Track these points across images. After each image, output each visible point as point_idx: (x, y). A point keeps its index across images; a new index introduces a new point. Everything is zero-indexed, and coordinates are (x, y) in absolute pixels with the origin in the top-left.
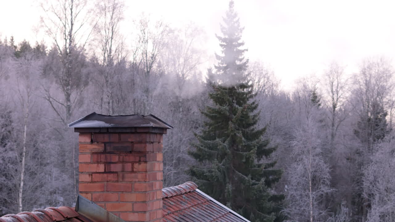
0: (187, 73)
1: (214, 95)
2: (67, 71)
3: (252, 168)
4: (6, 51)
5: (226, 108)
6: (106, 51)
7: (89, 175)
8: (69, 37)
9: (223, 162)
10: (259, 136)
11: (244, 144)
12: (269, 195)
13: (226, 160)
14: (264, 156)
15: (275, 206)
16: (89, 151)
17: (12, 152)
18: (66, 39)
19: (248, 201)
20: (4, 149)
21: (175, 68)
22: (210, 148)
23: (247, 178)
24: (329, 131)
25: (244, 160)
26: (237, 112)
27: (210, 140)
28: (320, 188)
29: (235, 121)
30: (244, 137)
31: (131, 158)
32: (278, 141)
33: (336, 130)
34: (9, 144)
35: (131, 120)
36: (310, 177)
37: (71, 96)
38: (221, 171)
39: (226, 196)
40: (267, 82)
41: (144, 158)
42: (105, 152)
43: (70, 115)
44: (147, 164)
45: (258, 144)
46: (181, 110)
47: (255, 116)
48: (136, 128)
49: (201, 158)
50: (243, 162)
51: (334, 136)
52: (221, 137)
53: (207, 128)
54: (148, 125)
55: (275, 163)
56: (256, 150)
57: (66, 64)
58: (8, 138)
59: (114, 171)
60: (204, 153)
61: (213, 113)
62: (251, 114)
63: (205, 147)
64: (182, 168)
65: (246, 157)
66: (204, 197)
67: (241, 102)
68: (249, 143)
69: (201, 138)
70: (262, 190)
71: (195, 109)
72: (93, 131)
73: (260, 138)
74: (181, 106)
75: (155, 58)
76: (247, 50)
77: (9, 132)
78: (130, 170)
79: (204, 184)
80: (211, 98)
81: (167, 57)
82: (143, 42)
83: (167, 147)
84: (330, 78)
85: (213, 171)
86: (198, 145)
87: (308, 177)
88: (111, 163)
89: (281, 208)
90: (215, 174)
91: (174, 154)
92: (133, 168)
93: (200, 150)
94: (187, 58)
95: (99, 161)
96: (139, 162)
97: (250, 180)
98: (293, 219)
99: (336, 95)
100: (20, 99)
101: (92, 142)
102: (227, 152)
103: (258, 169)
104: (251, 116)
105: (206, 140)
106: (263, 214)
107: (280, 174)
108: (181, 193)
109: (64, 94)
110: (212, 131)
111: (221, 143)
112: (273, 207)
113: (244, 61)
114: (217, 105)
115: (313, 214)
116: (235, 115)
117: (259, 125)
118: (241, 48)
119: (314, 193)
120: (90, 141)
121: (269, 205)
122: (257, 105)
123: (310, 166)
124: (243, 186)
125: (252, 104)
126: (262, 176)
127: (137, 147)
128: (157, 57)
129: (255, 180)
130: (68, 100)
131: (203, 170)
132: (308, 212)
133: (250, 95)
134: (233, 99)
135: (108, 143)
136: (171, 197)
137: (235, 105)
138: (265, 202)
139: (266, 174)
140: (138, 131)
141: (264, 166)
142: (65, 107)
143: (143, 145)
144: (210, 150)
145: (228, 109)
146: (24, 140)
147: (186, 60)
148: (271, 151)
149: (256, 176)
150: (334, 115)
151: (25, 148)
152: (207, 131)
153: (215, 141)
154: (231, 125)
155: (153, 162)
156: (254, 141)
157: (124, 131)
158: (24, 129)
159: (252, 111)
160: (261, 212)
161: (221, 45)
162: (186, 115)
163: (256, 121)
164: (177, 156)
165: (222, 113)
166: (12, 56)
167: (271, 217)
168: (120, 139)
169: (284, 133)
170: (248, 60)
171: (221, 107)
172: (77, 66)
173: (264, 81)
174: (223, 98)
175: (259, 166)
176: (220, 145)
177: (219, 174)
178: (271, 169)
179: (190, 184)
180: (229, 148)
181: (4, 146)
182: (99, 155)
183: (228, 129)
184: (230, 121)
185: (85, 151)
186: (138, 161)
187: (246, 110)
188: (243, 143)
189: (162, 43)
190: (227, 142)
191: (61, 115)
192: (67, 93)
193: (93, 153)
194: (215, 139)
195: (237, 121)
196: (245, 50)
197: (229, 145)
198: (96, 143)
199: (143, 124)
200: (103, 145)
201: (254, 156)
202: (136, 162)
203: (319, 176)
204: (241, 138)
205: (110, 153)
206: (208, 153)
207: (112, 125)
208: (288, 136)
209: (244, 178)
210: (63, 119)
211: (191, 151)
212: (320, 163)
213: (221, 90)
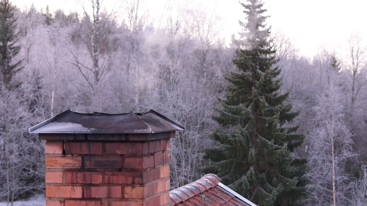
0: (211, 39)
1: (238, 60)
2: (95, 38)
3: (275, 133)
4: (38, 19)
5: (249, 73)
6: (132, 19)
7: (61, 202)
8: (97, 5)
9: (246, 127)
10: (282, 101)
11: (267, 109)
12: (292, 160)
13: (249, 124)
14: (286, 121)
15: (298, 170)
16: (60, 167)
17: (40, 117)
18: (94, 6)
19: (271, 165)
20: (32, 114)
21: (199, 34)
22: (233, 113)
23: (269, 143)
24: (350, 95)
25: (267, 125)
26: (260, 78)
27: (234, 105)
28: (343, 153)
29: (258, 87)
30: (267, 103)
31: (121, 179)
32: (300, 105)
33: (356, 94)
34: (37, 109)
35: (122, 122)
36: (332, 142)
37: (98, 62)
38: (245, 136)
39: (249, 160)
40: (288, 48)
41: (140, 179)
42: (83, 169)
43: (98, 80)
44: (145, 188)
45: (281, 109)
46: (205, 74)
47: (278, 81)
48: (127, 135)
49: (224, 122)
50: (267, 127)
51: (354, 99)
52: (245, 102)
53: (230, 94)
54: (145, 131)
55: (298, 127)
56: (279, 115)
57: (94, 30)
58: (36, 104)
59: (97, 197)
60: (228, 118)
61: (237, 79)
62: (274, 80)
63: (228, 112)
64: (206, 132)
65: (269, 122)
66: (227, 194)
67: (264, 67)
68: (272, 108)
69: (225, 103)
70: (285, 154)
71: (219, 74)
72: (65, 138)
73: (282, 103)
74: (205, 71)
75: (180, 25)
76: (270, 17)
77: (37, 97)
78: (119, 196)
79: (227, 148)
80: (234, 64)
81: (192, 23)
82: (168, 9)
83: (192, 112)
84: (350, 43)
85: (236, 136)
86: (221, 110)
87: (331, 142)
88: (91, 185)
89: (304, 172)
90: (239, 139)
91: (198, 118)
92: (123, 193)
93: (223, 115)
94: (211, 24)
95: (75, 182)
96: (133, 185)
97: (273, 144)
98: (316, 184)
99: (356, 60)
100: (47, 66)
101: (64, 153)
102: (250, 117)
103: (281, 133)
104: (274, 81)
105: (230, 105)
106: (286, 178)
107: (303, 139)
108: (200, 192)
109: (92, 60)
110: (235, 96)
111: (245, 108)
112: (296, 171)
113: (267, 27)
114: (240, 70)
115: (335, 178)
116: (258, 80)
117: (281, 90)
118: (263, 14)
119: (337, 158)
120: (61, 152)
121: (292, 169)
122: (280, 71)
123: (332, 132)
124: (265, 151)
125: (275, 70)
126: (285, 140)
127: (129, 162)
128: (181, 24)
129: (278, 144)
130: (96, 65)
131: (227, 134)
132: (330, 177)
133: (272, 61)
134: (256, 65)
135: (87, 155)
136: (188, 200)
137: (258, 70)
138: (287, 166)
139: (289, 139)
140: (131, 139)
141: (287, 131)
142: (93, 72)
143: (138, 160)
144: (234, 115)
145: (251, 74)
146: (52, 105)
147: (210, 27)
148: (293, 115)
149: (279, 141)
150: (354, 79)
151: (52, 113)
152: (230, 96)
153: (238, 106)
154: (254, 90)
155: (154, 182)
156: (277, 106)
157: (111, 139)
158: (51, 94)
159: (275, 76)
160: (284, 176)
161: (245, 12)
162: (210, 80)
163: (279, 86)
164: (201, 120)
165: (245, 78)
166: (43, 24)
167: (293, 181)
168: (104, 150)
169: (305, 97)
170: (271, 26)
171: (244, 72)
172: (105, 33)
173: (286, 47)
174: (246, 63)
175: (282, 130)
176: (244, 110)
177: (242, 138)
178: (293, 133)
179: (211, 176)
180: (253, 113)
181: (33, 112)
182: (75, 173)
183: (251, 94)
184: (254, 87)
185: (54, 167)
186: (131, 183)
187: (269, 76)
188: (265, 108)
189: (186, 10)
190: (250, 107)
191: (89, 80)
192: (95, 59)
193: (66, 171)
194: (238, 104)
195: (260, 86)
196: (268, 16)
197: (252, 110)
198: (69, 155)
199: (139, 129)
200: (80, 158)
201: (277, 121)
202: (128, 185)
203: (342, 141)
204: (264, 103)
205: (89, 170)
206: (232, 118)
207: (92, 129)
208: (309, 100)
209: (267, 142)
210: (91, 84)
211: (215, 115)
212: (343, 128)
213: (245, 56)
